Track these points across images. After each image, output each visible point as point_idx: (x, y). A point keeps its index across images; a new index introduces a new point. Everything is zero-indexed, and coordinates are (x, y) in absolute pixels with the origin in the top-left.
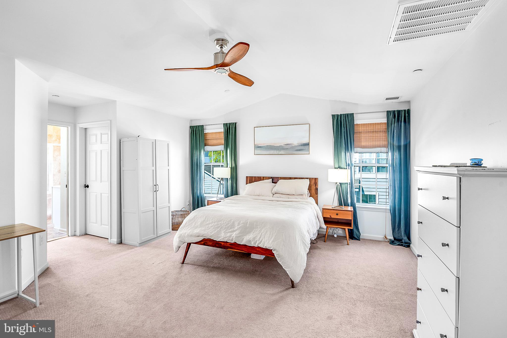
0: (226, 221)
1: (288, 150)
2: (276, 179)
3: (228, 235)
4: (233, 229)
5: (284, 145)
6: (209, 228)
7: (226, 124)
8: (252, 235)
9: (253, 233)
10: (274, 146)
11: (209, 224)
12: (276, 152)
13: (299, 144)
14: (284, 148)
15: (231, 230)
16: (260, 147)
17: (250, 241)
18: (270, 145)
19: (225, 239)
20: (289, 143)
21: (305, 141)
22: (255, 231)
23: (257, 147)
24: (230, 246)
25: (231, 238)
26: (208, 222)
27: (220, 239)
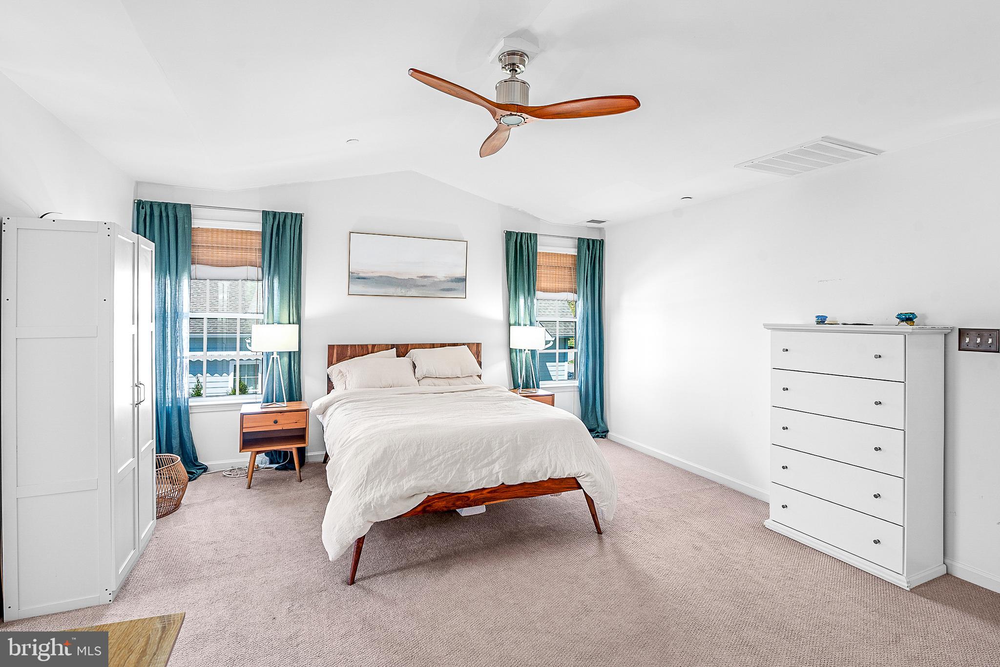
0: (472, 443)
1: (424, 288)
2: (402, 348)
3: (485, 472)
4: (490, 458)
5: (418, 278)
6: (433, 470)
7: (275, 214)
8: (532, 459)
9: (531, 455)
10: (397, 278)
11: (432, 459)
12: (399, 291)
13: (448, 278)
14: (417, 283)
15: (486, 461)
16: (364, 278)
17: (534, 473)
18: (389, 277)
19: (482, 484)
20: (428, 275)
21: (460, 273)
22: (533, 451)
23: (354, 278)
24: (489, 495)
25: (494, 478)
26: (426, 456)
27: (471, 485)
